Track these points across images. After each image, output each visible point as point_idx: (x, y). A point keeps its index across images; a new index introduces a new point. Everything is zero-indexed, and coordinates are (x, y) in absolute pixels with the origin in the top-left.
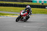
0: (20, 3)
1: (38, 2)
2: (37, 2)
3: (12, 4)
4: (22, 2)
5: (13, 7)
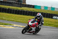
0: (17, 8)
1: (43, 8)
2: (41, 9)
3: (5, 9)
4: (19, 7)
5: (6, 13)
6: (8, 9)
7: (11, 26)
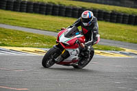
6: (111, 14)
7: (118, 52)
